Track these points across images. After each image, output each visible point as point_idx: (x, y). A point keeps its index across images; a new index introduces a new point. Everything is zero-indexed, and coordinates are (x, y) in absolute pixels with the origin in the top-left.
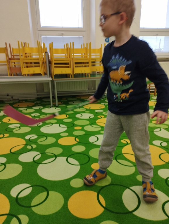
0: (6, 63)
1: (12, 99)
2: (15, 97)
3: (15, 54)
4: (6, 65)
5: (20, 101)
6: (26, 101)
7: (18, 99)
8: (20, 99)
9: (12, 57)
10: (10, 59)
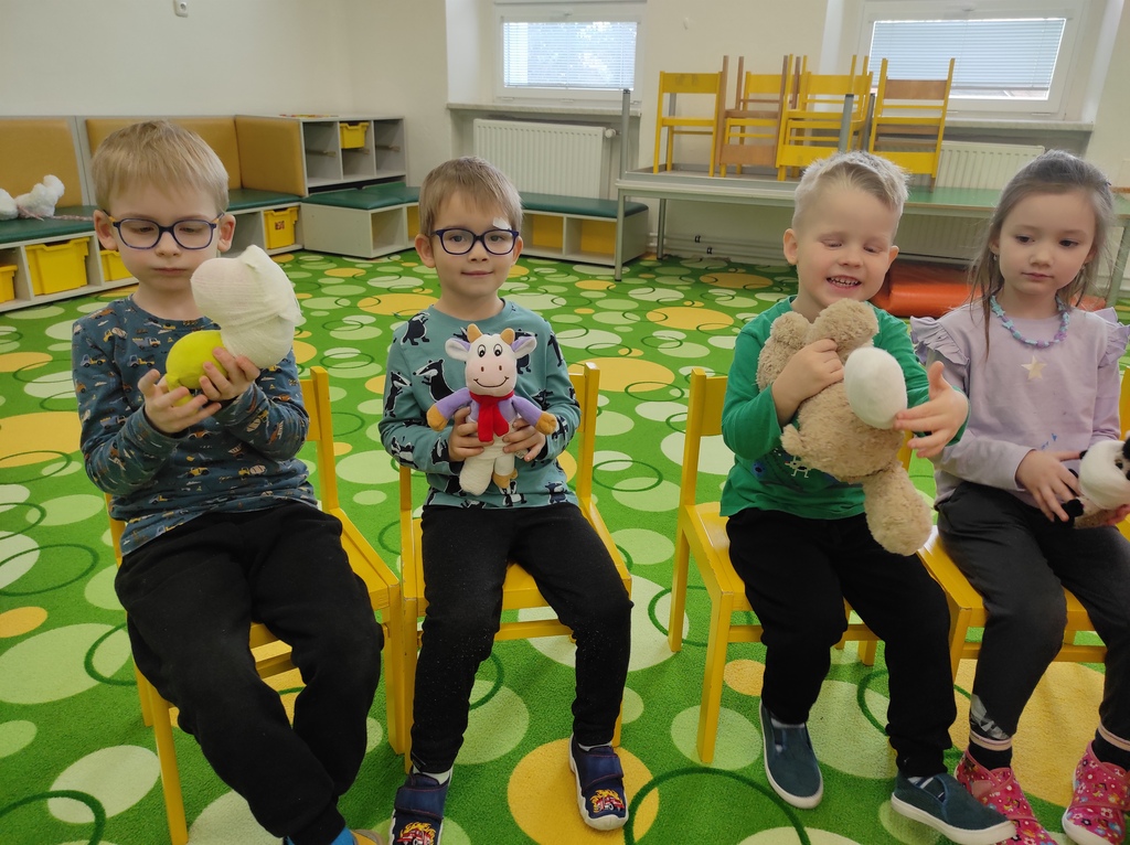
0: (711, 129)
1: (709, 256)
2: (719, 251)
3: (751, 97)
4: (711, 133)
5: (730, 266)
6: (750, 269)
7: (727, 261)
8: (733, 260)
9: (738, 107)
10: (729, 114)
